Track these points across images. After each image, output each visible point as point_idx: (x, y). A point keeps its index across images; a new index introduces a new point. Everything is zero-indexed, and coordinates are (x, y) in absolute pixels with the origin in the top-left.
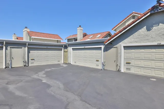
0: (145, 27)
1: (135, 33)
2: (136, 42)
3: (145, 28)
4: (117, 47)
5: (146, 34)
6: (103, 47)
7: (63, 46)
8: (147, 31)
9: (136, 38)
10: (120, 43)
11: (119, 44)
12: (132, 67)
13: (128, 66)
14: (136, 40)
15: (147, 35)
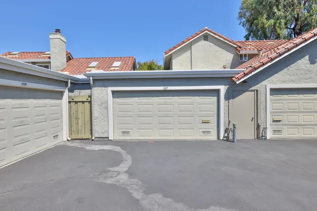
0: (307, 57)
1: (291, 66)
2: (293, 81)
3: (308, 59)
4: (257, 90)
5: (309, 68)
6: (223, 89)
7: (67, 82)
8: (310, 64)
9: (293, 75)
10: (264, 83)
11: (261, 83)
12: (284, 127)
13: (277, 127)
14: (293, 78)
15: (310, 71)
